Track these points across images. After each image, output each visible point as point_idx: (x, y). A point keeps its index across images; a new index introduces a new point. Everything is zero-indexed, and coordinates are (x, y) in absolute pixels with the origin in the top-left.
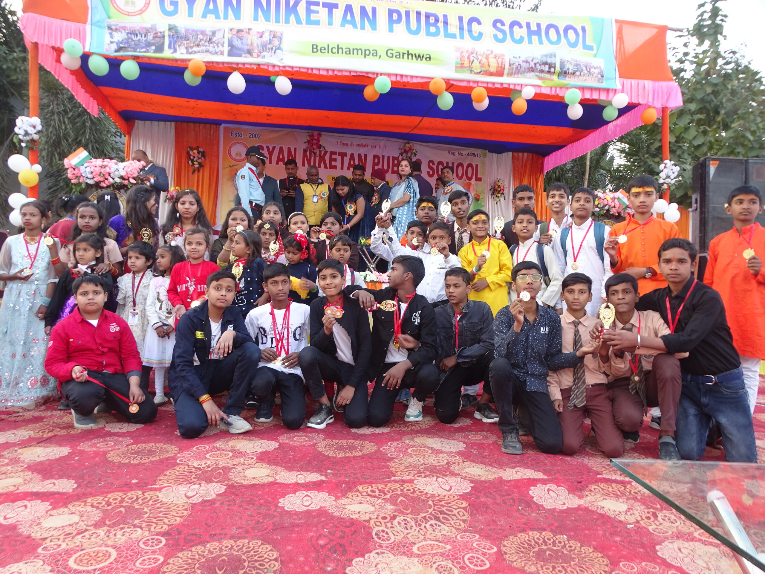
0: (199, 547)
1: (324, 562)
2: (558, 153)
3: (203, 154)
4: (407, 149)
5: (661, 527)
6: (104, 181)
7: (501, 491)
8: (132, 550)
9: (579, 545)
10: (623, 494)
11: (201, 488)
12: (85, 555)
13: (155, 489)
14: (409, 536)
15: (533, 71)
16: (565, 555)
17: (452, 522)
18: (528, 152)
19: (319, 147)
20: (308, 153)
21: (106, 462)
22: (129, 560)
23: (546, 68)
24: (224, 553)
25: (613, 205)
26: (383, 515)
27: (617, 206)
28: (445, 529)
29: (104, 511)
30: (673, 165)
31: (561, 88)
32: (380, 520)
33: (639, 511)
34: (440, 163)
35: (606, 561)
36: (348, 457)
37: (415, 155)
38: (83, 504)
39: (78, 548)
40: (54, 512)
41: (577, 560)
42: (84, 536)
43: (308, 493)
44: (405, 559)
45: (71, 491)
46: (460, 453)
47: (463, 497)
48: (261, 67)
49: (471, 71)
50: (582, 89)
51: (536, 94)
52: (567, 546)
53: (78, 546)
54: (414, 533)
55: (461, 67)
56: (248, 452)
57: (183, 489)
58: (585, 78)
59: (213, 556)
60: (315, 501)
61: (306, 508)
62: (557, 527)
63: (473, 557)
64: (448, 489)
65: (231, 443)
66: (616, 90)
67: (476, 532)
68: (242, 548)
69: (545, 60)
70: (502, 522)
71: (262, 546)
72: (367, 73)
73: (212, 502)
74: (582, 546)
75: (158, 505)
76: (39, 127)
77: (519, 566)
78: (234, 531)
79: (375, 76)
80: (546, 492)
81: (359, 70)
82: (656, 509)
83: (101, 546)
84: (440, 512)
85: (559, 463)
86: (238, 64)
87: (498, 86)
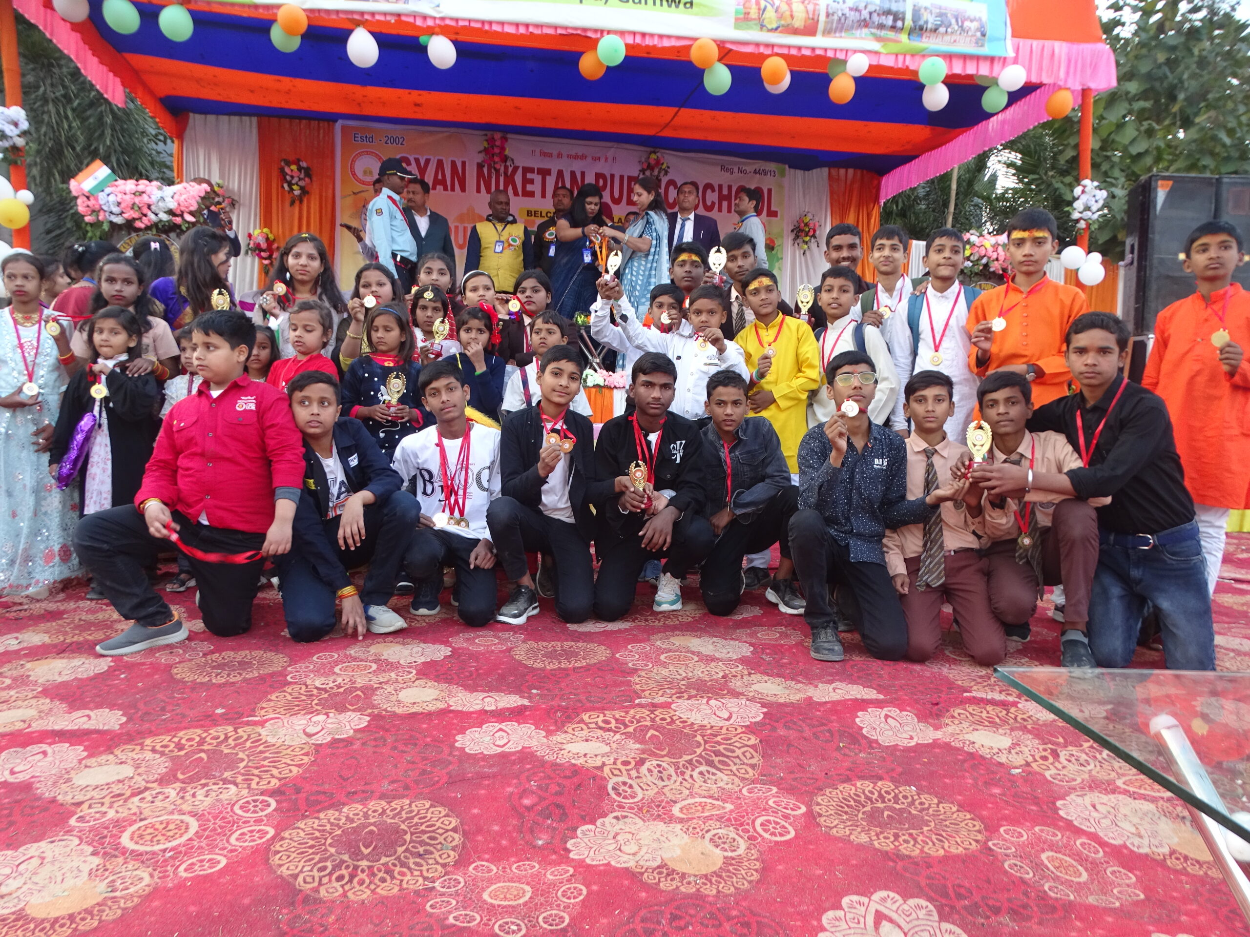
0: (330, 812)
1: (531, 831)
2: (905, 169)
3: (308, 173)
4: (652, 162)
5: (1064, 772)
6: (140, 219)
7: (811, 719)
8: (224, 818)
9: (936, 801)
10: (1004, 722)
11: (329, 721)
12: (146, 827)
13: (255, 723)
14: (666, 790)
15: (866, 25)
16: (914, 817)
17: (734, 768)
18: (855, 167)
19: (505, 159)
20: (485, 170)
21: (172, 680)
22: (219, 834)
23: (889, 21)
24: (372, 820)
25: (995, 256)
26: (624, 759)
27: (1001, 258)
28: (723, 779)
29: (173, 759)
30: (1096, 188)
31: (913, 56)
32: (619, 766)
33: (1030, 747)
34: (709, 186)
35: (978, 825)
36: (564, 669)
37: (666, 173)
38: (138, 747)
39: (134, 818)
40: (92, 761)
41: (932, 824)
42: (144, 798)
43: (503, 726)
44: (661, 826)
45: (117, 727)
46: (743, 661)
47: (751, 729)
48: (404, 18)
49: (762, 26)
50: (949, 57)
51: (871, 66)
52: (917, 803)
53: (135, 814)
54: (674, 784)
55: (743, 19)
56: (402, 662)
57: (300, 722)
58: (954, 38)
59: (354, 825)
60: (514, 738)
61: (499, 750)
62: (901, 774)
63: (769, 821)
64: (726, 717)
65: (373, 649)
66: (1005, 58)
67: (772, 783)
68: (399, 813)
69: (886, 6)
70: (813, 768)
71: (432, 810)
72: (585, 30)
73: (348, 741)
74: (939, 802)
75: (261, 748)
76: (25, 125)
77: (841, 833)
78: (386, 786)
79: (599, 35)
80: (883, 719)
81: (571, 25)
82: (1058, 744)
83: (172, 813)
84: (714, 752)
85: (902, 674)
86: (362, 13)
87: (807, 53)
